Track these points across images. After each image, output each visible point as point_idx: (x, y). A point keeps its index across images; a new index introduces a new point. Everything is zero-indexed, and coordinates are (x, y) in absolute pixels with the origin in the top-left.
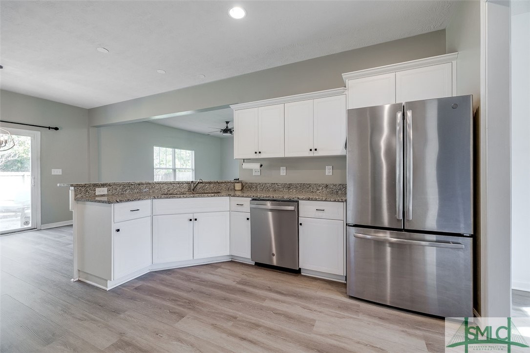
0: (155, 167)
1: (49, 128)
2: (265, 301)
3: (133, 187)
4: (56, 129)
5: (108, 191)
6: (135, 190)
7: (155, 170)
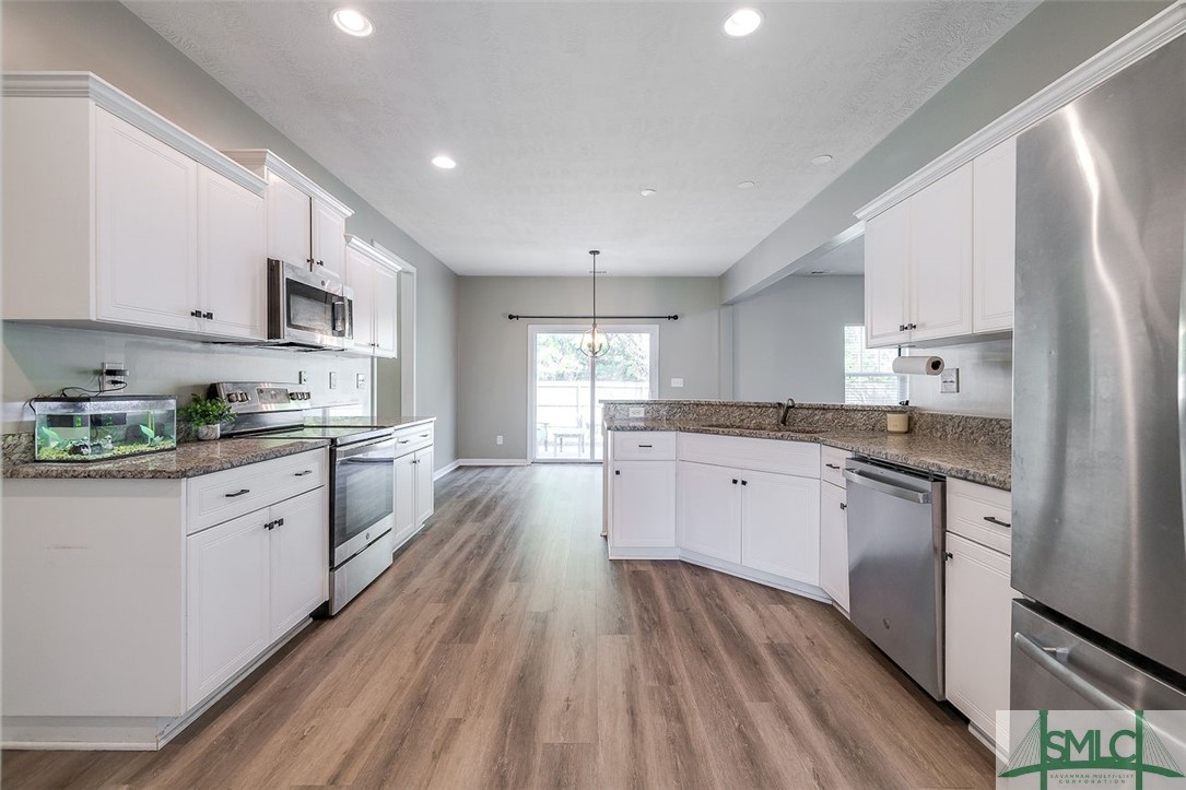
0: (848, 370)
1: (669, 318)
2: (762, 701)
3: (686, 409)
4: (676, 317)
5: (646, 412)
6: (691, 415)
7: (847, 378)
